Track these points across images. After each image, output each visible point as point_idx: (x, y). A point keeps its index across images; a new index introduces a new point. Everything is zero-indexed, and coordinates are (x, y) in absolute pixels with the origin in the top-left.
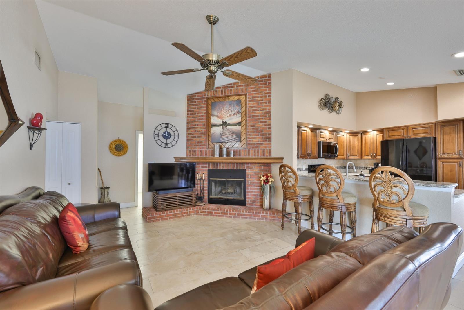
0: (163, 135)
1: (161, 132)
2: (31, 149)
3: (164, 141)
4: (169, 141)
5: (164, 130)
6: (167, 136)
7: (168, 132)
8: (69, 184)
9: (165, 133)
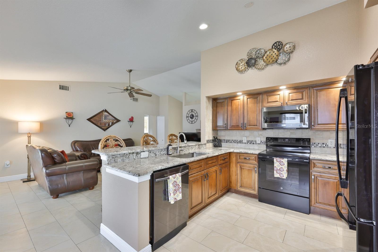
0: (190, 117)
1: (189, 116)
2: (131, 127)
3: (191, 120)
4: (193, 119)
5: (191, 114)
6: (192, 117)
7: (192, 114)
8: (163, 140)
9: (191, 115)
